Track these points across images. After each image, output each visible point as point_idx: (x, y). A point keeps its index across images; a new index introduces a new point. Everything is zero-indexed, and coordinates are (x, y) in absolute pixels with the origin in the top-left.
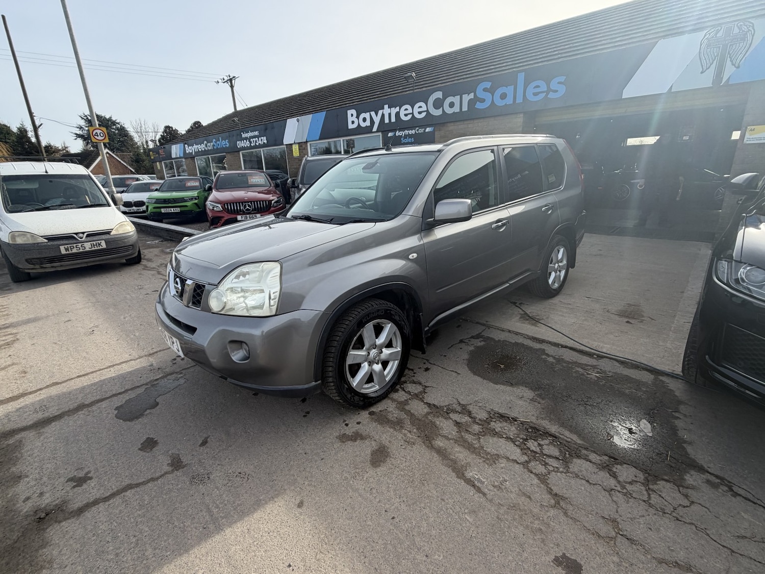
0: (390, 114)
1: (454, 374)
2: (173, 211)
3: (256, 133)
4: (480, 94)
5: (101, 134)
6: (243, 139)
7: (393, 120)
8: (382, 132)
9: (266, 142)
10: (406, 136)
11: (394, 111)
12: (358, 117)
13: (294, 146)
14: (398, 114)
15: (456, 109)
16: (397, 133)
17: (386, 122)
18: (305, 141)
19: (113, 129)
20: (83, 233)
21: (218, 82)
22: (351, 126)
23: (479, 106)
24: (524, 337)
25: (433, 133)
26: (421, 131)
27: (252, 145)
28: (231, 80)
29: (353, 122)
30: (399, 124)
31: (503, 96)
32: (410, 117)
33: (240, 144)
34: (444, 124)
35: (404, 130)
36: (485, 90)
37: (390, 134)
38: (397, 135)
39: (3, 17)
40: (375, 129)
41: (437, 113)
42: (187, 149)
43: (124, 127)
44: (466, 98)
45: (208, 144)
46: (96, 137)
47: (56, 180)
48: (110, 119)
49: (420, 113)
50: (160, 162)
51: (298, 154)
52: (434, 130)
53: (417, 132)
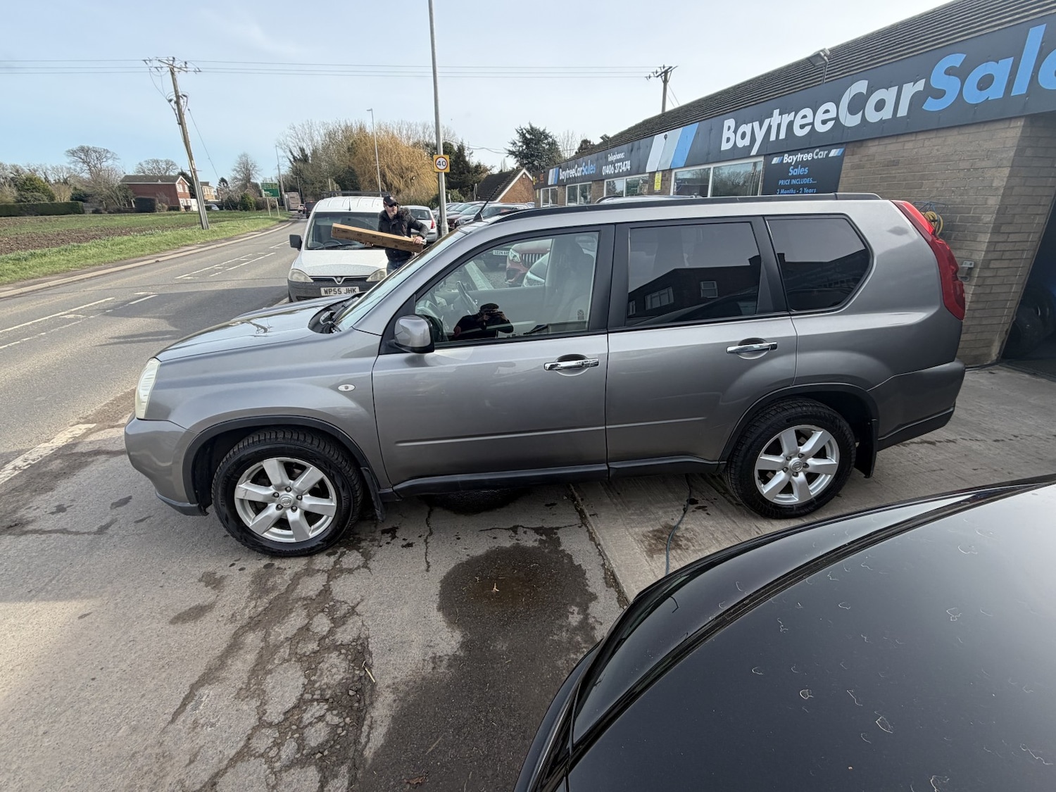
0: (779, 126)
2: (503, 252)
3: (621, 156)
4: (939, 79)
6: (607, 163)
7: (782, 136)
8: (765, 155)
9: (629, 168)
10: (797, 164)
11: (786, 119)
12: (735, 132)
13: (657, 174)
14: (791, 124)
15: (887, 114)
16: (785, 158)
17: (771, 140)
18: (668, 168)
19: (544, 143)
21: (650, 77)
22: (725, 146)
23: (931, 105)
25: (839, 159)
26: (822, 154)
27: (616, 172)
28: (666, 72)
29: (728, 140)
31: (986, 82)
32: (808, 129)
33: (608, 170)
34: (861, 142)
35: (794, 152)
36: (950, 71)
37: (775, 160)
38: (785, 162)
40: (754, 152)
41: (851, 121)
42: (561, 174)
43: (555, 141)
44: (910, 90)
45: (579, 169)
48: (543, 132)
49: (824, 122)
50: (540, 189)
51: (660, 187)
52: (843, 155)
53: (815, 157)
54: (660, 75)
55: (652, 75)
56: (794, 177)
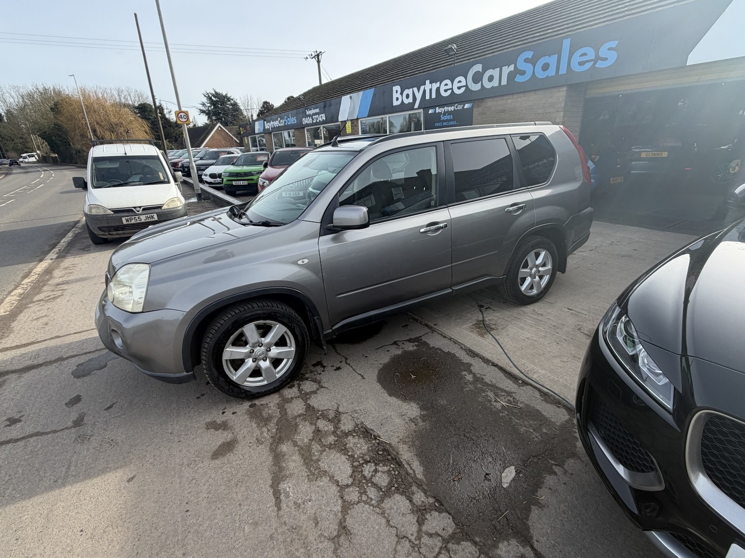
0: (431, 90)
1: (359, 377)
2: (242, 184)
3: (317, 110)
4: (521, 65)
5: (185, 117)
6: (307, 116)
7: (434, 96)
8: (423, 108)
9: (324, 118)
10: (445, 113)
11: (435, 86)
12: (402, 94)
13: (347, 123)
14: (438, 89)
15: (495, 83)
16: (437, 110)
17: (427, 98)
18: (356, 118)
19: (228, 104)
20: (140, 207)
21: (307, 58)
22: (395, 103)
23: (519, 79)
24: (461, 348)
25: (471, 109)
26: (460, 107)
27: (314, 122)
28: (318, 55)
29: (397, 99)
30: (440, 101)
31: (546, 67)
32: (449, 92)
33: (306, 121)
34: (482, 100)
35: (443, 106)
36: (526, 60)
37: (431, 111)
38: (437, 112)
39: (135, 15)
40: (416, 106)
41: (476, 87)
42: (266, 125)
43: (236, 103)
44: (506, 70)
45: (281, 121)
46: (181, 119)
47: (131, 160)
48: (226, 96)
49: (459, 88)
50: (247, 136)
51: (350, 130)
52: (473, 107)
53: (456, 109)
54: (314, 57)
55: (308, 57)
56: (444, 121)
